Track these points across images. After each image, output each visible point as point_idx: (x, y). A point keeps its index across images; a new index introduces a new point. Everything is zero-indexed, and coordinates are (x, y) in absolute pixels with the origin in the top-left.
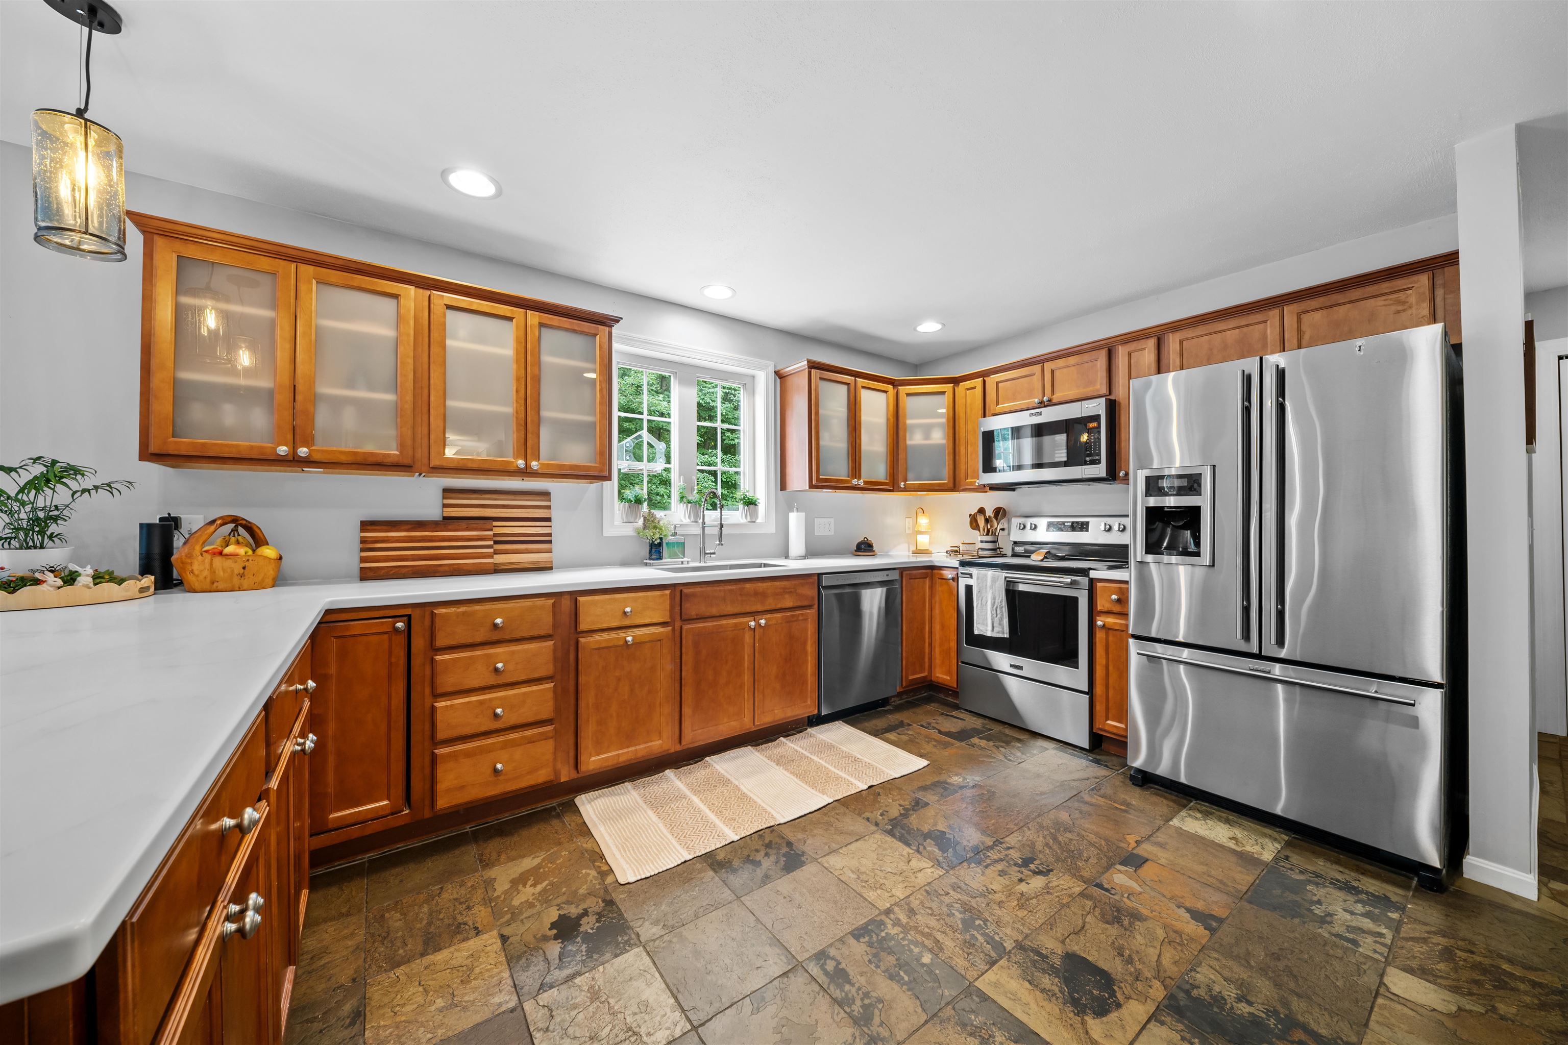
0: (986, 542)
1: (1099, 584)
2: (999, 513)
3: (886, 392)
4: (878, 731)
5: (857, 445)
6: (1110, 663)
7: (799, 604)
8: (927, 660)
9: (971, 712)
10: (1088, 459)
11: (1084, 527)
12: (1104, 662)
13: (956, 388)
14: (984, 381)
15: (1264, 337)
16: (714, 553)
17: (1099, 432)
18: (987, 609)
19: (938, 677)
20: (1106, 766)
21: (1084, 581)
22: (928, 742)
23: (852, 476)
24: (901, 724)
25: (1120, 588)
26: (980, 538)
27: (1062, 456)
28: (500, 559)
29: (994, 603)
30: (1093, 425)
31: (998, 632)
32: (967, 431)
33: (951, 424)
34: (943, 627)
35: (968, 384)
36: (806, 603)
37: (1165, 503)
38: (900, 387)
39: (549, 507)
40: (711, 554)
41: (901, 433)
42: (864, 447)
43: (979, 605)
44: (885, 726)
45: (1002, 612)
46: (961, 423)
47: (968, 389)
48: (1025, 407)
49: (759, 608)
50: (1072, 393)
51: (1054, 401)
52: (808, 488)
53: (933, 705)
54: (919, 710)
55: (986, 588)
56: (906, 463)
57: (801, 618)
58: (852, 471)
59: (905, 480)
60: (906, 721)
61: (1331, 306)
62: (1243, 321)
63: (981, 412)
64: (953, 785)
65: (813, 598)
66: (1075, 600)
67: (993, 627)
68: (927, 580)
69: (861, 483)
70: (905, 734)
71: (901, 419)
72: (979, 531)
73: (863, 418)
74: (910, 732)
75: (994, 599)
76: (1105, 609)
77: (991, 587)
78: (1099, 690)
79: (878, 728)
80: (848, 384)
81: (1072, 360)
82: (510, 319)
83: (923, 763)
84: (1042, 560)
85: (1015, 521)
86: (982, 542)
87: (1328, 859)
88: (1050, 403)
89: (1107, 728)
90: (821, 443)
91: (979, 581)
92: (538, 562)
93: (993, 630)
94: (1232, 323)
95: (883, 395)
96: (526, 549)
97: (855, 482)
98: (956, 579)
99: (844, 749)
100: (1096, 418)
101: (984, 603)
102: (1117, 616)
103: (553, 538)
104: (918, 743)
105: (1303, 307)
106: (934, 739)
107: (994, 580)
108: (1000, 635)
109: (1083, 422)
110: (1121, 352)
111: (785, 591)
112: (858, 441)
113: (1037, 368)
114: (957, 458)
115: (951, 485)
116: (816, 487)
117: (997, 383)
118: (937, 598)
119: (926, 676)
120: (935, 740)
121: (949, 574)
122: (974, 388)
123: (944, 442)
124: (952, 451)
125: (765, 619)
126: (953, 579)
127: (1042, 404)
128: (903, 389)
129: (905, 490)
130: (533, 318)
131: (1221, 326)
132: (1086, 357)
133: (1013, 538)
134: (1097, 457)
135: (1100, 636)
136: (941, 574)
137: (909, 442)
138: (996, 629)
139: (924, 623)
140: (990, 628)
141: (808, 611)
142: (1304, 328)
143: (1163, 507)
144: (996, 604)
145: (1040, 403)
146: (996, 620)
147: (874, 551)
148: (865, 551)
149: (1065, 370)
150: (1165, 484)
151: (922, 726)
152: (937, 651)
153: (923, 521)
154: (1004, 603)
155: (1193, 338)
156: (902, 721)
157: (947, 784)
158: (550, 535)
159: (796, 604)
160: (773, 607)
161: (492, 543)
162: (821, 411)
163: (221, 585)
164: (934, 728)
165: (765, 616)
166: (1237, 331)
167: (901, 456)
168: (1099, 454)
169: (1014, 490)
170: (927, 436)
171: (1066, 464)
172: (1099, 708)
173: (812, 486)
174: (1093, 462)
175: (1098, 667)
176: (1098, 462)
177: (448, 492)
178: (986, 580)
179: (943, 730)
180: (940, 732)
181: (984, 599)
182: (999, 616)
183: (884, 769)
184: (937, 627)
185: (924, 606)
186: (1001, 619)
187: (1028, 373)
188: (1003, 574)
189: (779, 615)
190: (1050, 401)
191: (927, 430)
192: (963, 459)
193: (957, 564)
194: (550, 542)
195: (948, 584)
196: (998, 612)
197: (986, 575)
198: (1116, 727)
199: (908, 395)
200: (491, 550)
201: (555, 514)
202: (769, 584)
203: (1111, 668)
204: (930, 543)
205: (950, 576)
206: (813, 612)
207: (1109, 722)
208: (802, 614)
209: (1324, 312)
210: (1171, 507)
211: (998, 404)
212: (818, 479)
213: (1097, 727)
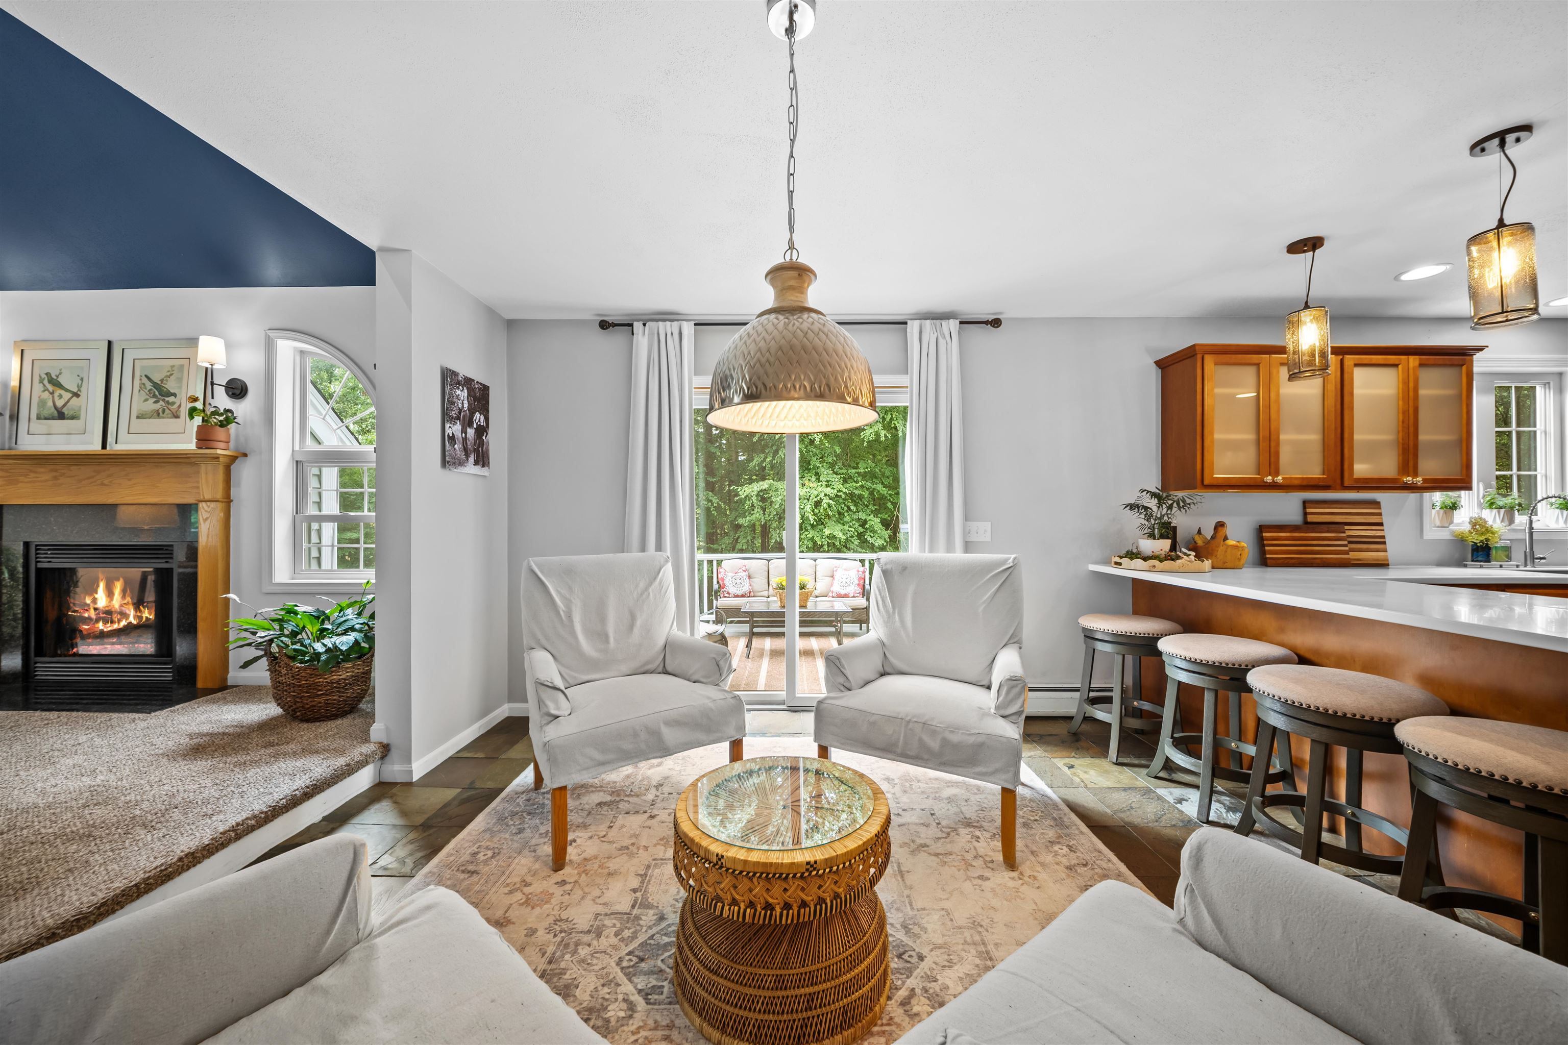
16: (1544, 558)
28: (1352, 555)
39: (1380, 514)
40: (1541, 558)
82: (1396, 366)
92: (1378, 560)
96: (1367, 549)
103: (1387, 540)
130: (1413, 361)
158: (1383, 537)
161: (1346, 543)
163: (1228, 565)
177: (1305, 503)
194: (1384, 543)
200: (1347, 548)
201: (1385, 519)
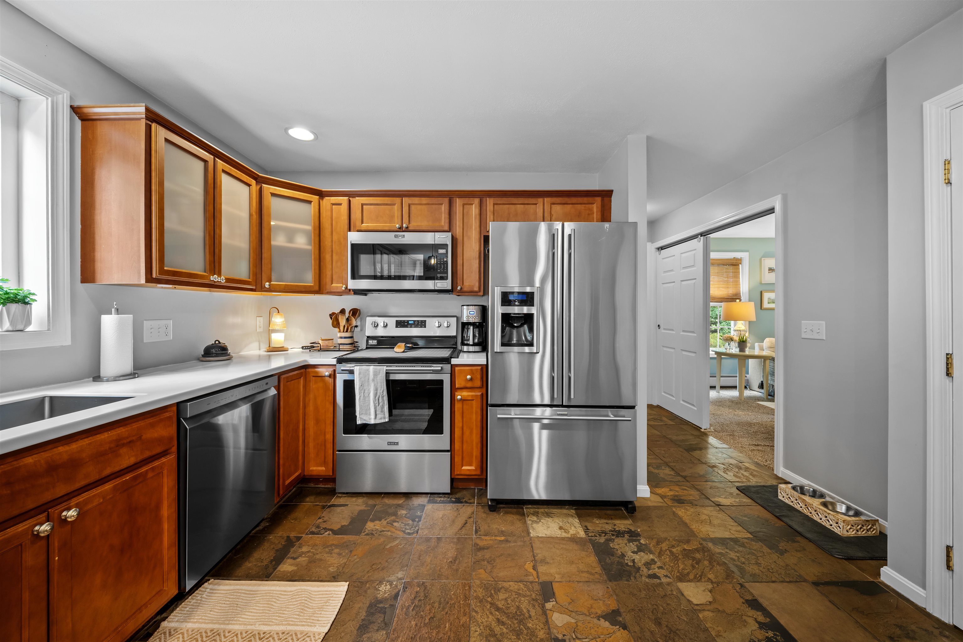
0: (345, 338)
1: (457, 369)
2: (355, 312)
3: (249, 185)
4: (267, 567)
5: (217, 236)
6: (464, 425)
7: (147, 454)
8: (300, 457)
9: (347, 493)
10: (439, 275)
11: (422, 324)
12: (461, 425)
13: (321, 202)
14: (350, 201)
15: (535, 213)
17: (447, 257)
18: (369, 400)
19: (313, 470)
20: (466, 502)
21: (447, 367)
22: (330, 553)
23: (210, 271)
24: (290, 543)
25: (472, 370)
26: (339, 335)
27: (419, 271)
29: (376, 393)
30: (441, 251)
31: (381, 419)
32: (332, 241)
33: (317, 232)
34: (317, 421)
35: (334, 199)
36: (158, 450)
37: (515, 311)
38: (264, 185)
41: (265, 232)
42: (225, 240)
43: (362, 398)
44: (272, 554)
45: (383, 400)
46: (326, 233)
47: (333, 204)
48: (387, 229)
49: (61, 490)
50: (424, 224)
51: (410, 228)
52: (143, 281)
53: (308, 499)
54: (298, 513)
55: (368, 381)
56: (271, 263)
57: (150, 475)
58: (210, 264)
59: (270, 281)
60: (293, 535)
61: (564, 204)
62: (526, 201)
63: (346, 227)
64: (386, 600)
65: (170, 439)
66: (441, 382)
67: (376, 415)
68: (302, 380)
69: (222, 280)
70: (300, 556)
71: (265, 218)
72: (339, 328)
73: (224, 207)
74: (304, 549)
75: (376, 390)
76: (462, 386)
77: (373, 380)
78: (457, 446)
79: (265, 563)
80: (205, 161)
81: (424, 200)
83: (341, 588)
84: (404, 352)
85: (369, 320)
86: (341, 338)
87: (600, 517)
88: (407, 230)
89: (463, 473)
90: (167, 224)
91: (361, 376)
93: (376, 418)
94: (521, 200)
95: (246, 188)
97: (214, 278)
98: (333, 376)
99: (236, 628)
100: (444, 246)
101: (366, 395)
102: (468, 390)
104: (321, 560)
105: (553, 201)
106: (333, 545)
107: (376, 374)
108: (383, 421)
109: (435, 247)
110: (458, 202)
111: (119, 444)
112: (217, 231)
113: (398, 200)
114: (322, 263)
115: (317, 288)
116: (158, 281)
117: (362, 205)
118: (311, 396)
119: (300, 474)
120: (337, 546)
121: (326, 372)
122: (340, 204)
123: (309, 247)
124: (318, 257)
125: (77, 506)
126: (330, 376)
127: (401, 229)
128: (268, 189)
129: (269, 290)
131: (514, 200)
132: (434, 200)
133: (368, 333)
134: (445, 275)
135: (458, 406)
136: (317, 372)
137: (273, 243)
138: (379, 416)
139: (298, 423)
140: (373, 416)
141: (164, 460)
142: (553, 213)
143: (511, 314)
144: (378, 394)
145: (400, 228)
146: (379, 408)
147: (229, 355)
148: (217, 355)
149: (419, 207)
150: (511, 297)
151: (313, 533)
152: (311, 445)
153: (278, 320)
154: (385, 393)
155: (500, 204)
156: (288, 537)
157: (380, 602)
159: (140, 458)
160: (94, 477)
162: (167, 184)
164: (326, 529)
165: (74, 501)
166: (522, 206)
167: (265, 255)
168: (447, 273)
169: (366, 295)
170: (291, 239)
171: (420, 278)
172: (457, 459)
173: (150, 279)
174: (442, 278)
175: (456, 430)
176: (446, 278)
178: (369, 374)
179: (336, 527)
180: (335, 532)
181: (366, 391)
182: (381, 404)
183: (306, 629)
184: (311, 423)
185: (299, 406)
186: (383, 407)
187: (389, 202)
188: (383, 368)
189: (108, 486)
190: (407, 228)
191: (291, 234)
192: (329, 266)
193: (334, 362)
195: (324, 381)
196: (380, 401)
197: (368, 370)
198: (469, 470)
199: (273, 195)
202: (86, 442)
203: (465, 428)
204: (286, 339)
205: (327, 374)
206: (172, 458)
207: (464, 468)
208: (153, 469)
209: (561, 206)
210: (515, 314)
211: (362, 223)
212: (162, 271)
213: (456, 473)
